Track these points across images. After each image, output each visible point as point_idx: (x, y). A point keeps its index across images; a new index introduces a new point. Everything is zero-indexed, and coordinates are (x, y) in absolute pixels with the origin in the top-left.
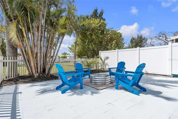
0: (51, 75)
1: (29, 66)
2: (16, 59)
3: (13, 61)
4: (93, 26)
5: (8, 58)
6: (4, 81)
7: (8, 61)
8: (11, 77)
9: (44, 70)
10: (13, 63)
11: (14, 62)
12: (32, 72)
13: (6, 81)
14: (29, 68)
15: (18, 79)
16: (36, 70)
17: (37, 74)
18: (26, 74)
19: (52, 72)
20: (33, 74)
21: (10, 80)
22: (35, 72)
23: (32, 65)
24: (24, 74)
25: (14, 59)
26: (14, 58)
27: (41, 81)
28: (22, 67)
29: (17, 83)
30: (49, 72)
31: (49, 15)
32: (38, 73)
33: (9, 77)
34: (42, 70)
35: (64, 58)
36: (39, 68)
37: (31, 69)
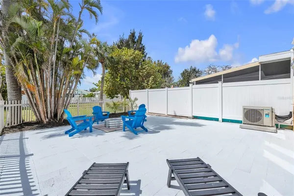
0: (64, 120)
1: (37, 112)
2: (20, 103)
3: (16, 105)
4: (124, 58)
5: (10, 102)
6: (5, 128)
7: (10, 105)
8: (14, 123)
9: (56, 115)
10: (16, 107)
11: (18, 107)
12: (41, 117)
13: (8, 128)
14: (37, 113)
15: (22, 126)
16: (46, 115)
17: (47, 120)
18: (33, 120)
19: (65, 117)
20: (41, 119)
21: (12, 127)
22: (44, 117)
23: (41, 109)
24: (31, 120)
25: (18, 103)
26: (17, 101)
27: (51, 127)
28: (28, 111)
29: (22, 130)
30: (62, 116)
31: (62, 53)
32: (48, 118)
33: (11, 124)
34: (53, 115)
35: (92, 96)
36: (49, 112)
37: (40, 114)
